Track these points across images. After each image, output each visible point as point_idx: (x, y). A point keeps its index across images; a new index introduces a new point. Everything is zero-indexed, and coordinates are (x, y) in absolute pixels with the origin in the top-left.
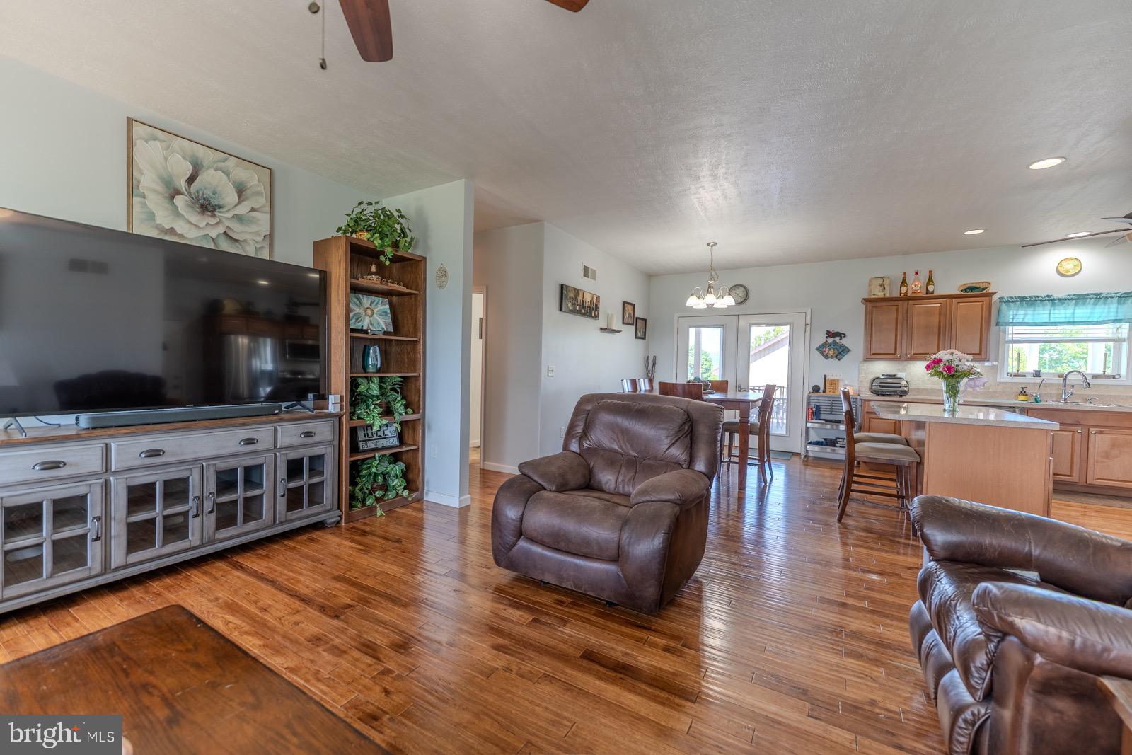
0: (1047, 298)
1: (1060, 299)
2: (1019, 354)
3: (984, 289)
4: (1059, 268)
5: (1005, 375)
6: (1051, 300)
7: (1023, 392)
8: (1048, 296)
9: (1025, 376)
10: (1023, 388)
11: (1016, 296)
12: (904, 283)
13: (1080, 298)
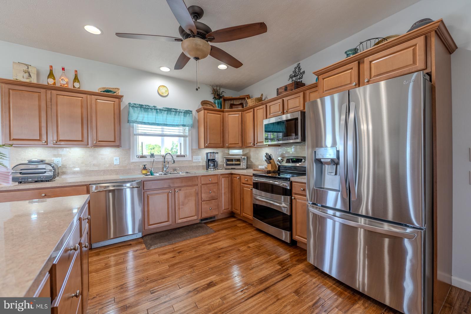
0: (154, 108)
1: (160, 110)
2: (142, 143)
3: (115, 92)
4: (159, 91)
5: (136, 157)
6: (155, 109)
7: (145, 168)
8: (154, 106)
9: (146, 157)
10: (145, 165)
11: (138, 103)
12: (51, 75)
13: (169, 110)
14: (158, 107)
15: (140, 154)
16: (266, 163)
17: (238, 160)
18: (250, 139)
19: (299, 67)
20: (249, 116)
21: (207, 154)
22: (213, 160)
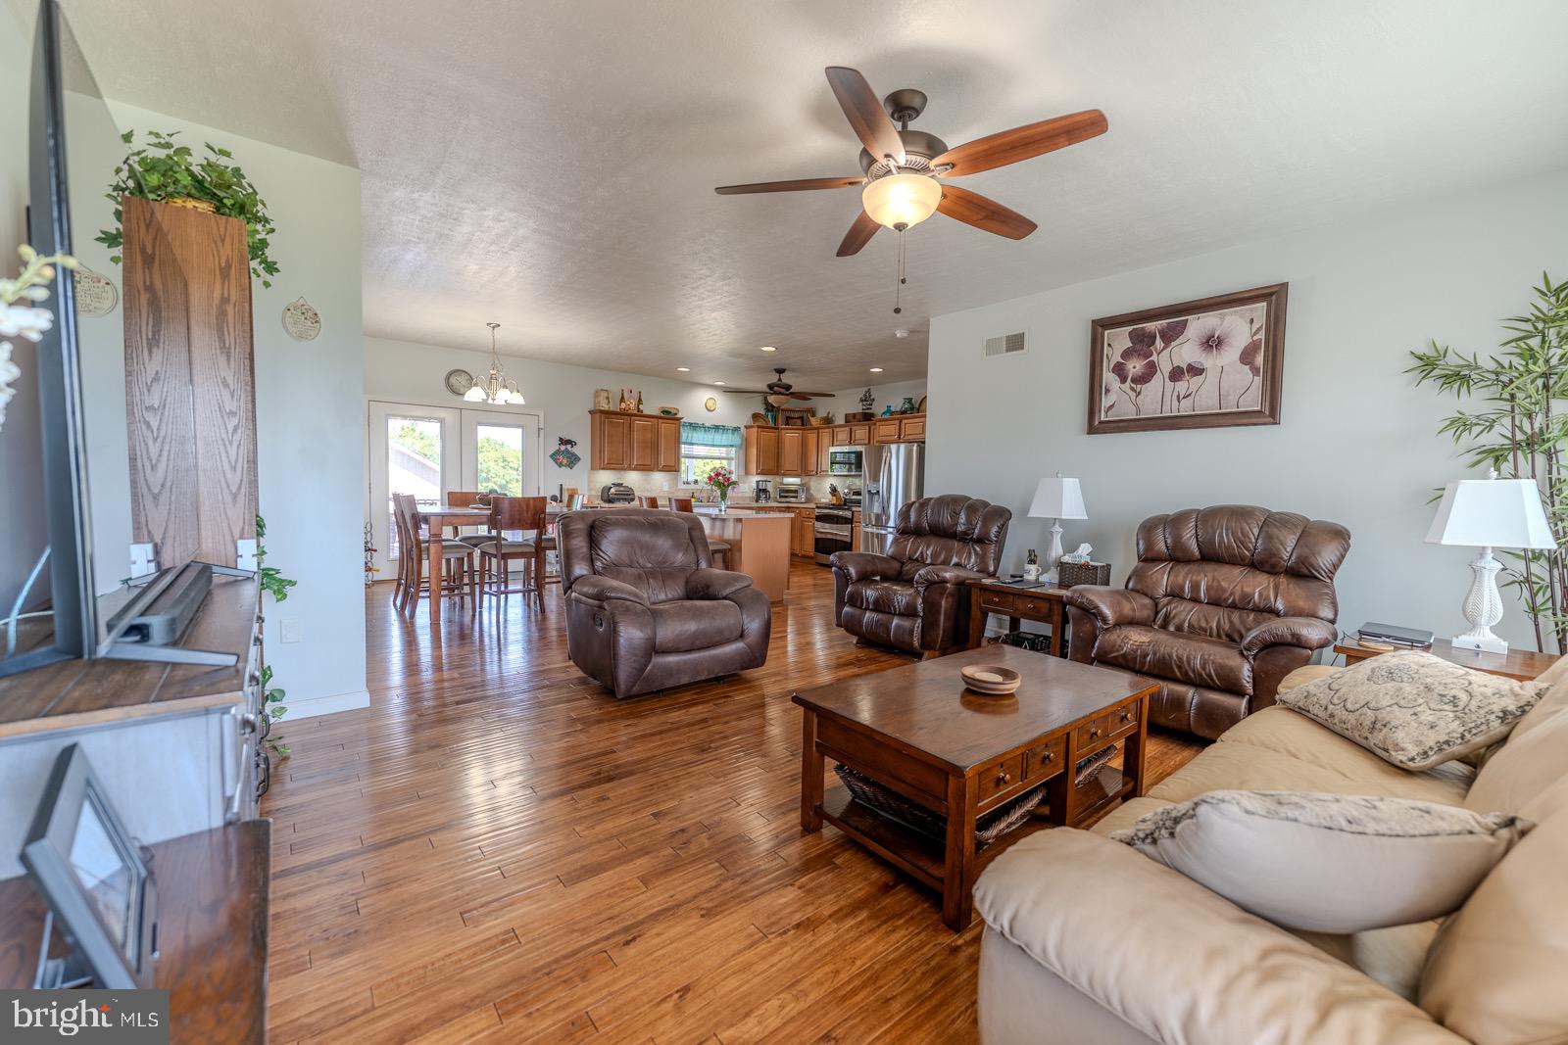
1: (709, 428)
3: (675, 414)
4: (706, 405)
6: (703, 427)
8: (702, 424)
10: (693, 493)
12: (622, 399)
13: (717, 428)
14: (706, 425)
15: (685, 480)
16: (830, 496)
17: (796, 491)
18: (812, 467)
19: (869, 391)
20: (812, 437)
21: (758, 482)
22: (765, 491)
